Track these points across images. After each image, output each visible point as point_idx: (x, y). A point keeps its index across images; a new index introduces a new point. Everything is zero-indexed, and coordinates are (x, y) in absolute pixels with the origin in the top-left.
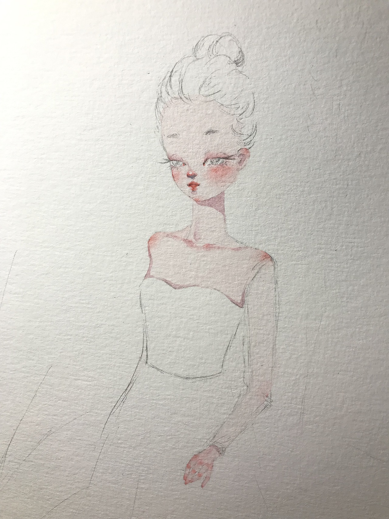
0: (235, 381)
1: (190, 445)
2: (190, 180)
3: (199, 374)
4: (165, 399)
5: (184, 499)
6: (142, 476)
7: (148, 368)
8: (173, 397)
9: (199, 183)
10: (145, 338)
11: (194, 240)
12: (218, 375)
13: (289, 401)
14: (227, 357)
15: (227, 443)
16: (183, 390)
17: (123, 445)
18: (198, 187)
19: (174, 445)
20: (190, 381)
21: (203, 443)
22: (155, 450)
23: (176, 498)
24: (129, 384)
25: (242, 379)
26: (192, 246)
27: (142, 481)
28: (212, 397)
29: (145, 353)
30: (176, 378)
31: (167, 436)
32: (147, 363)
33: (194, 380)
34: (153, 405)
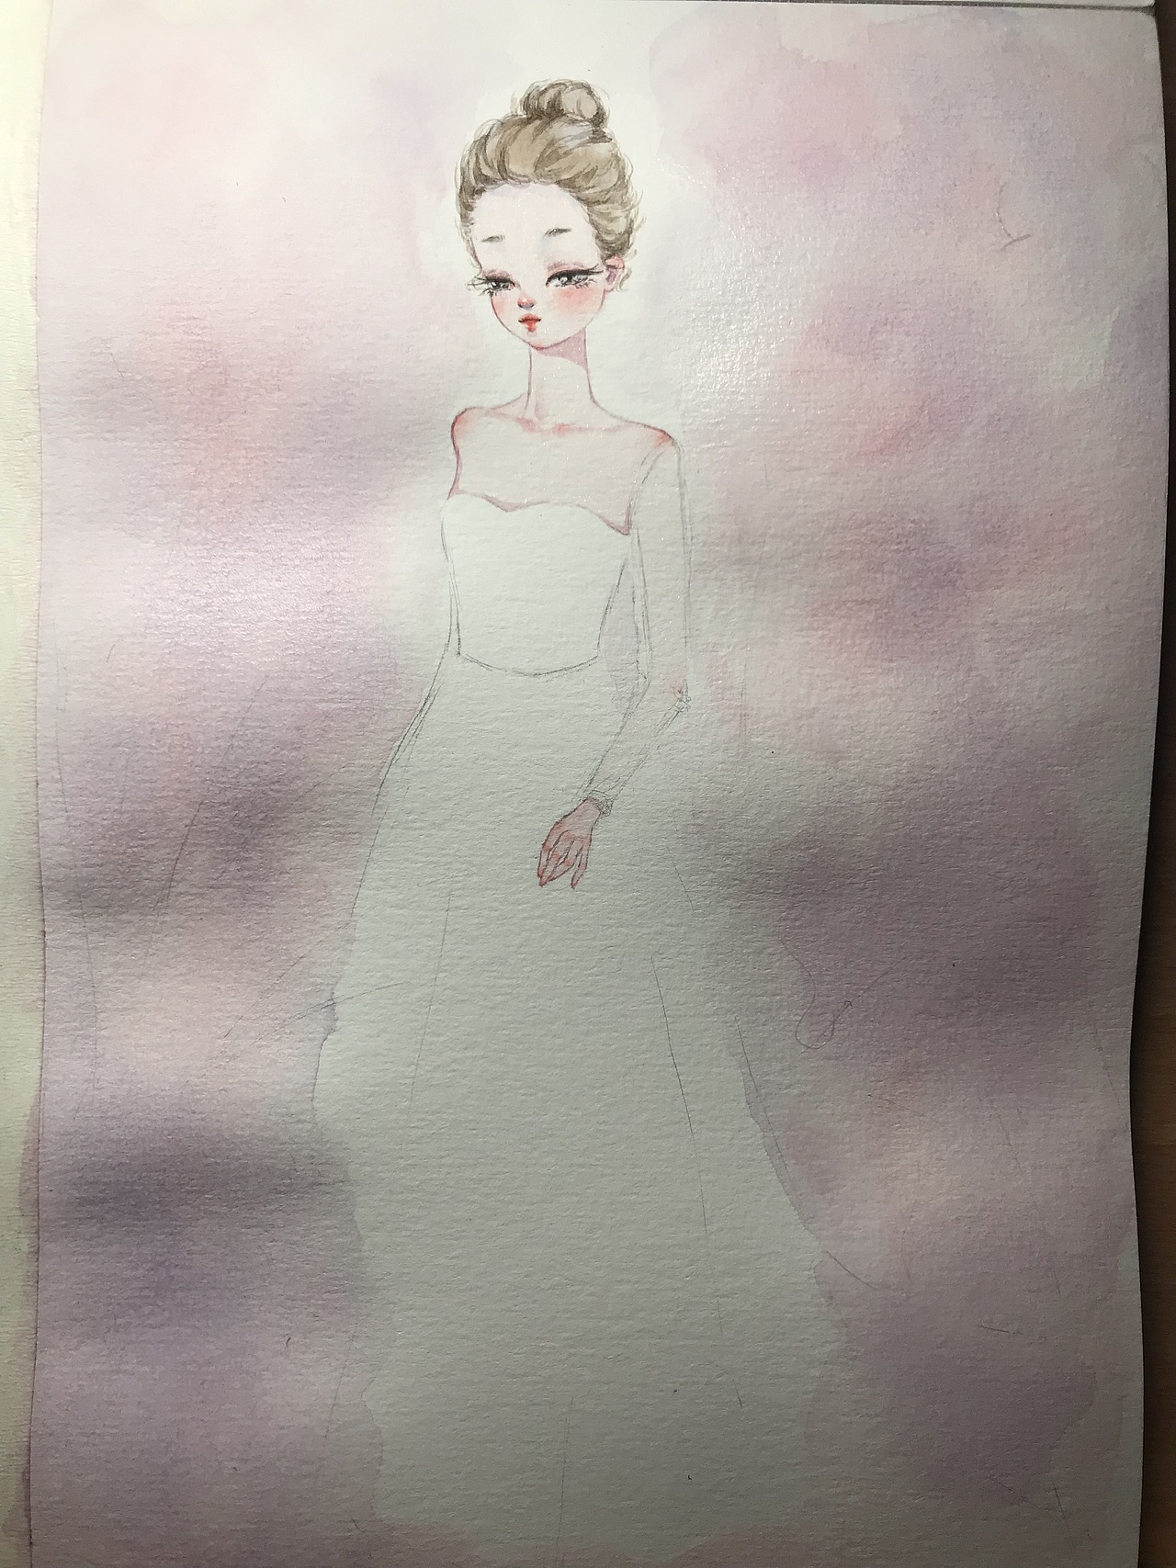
0: (621, 670)
1: (546, 804)
2: (524, 313)
3: (558, 664)
4: (496, 719)
5: (540, 917)
6: (457, 882)
7: (463, 663)
8: (511, 714)
9: (539, 316)
10: (454, 608)
11: (535, 419)
12: (592, 662)
13: (720, 695)
14: (607, 627)
15: (614, 791)
16: (529, 697)
17: (418, 825)
18: (538, 323)
19: (516, 809)
20: (542, 679)
21: (570, 798)
22: (482, 825)
23: (525, 918)
24: (427, 699)
25: (635, 664)
26: (532, 430)
27: (457, 893)
28: (582, 704)
29: (455, 636)
30: (514, 678)
31: (505, 791)
32: (459, 653)
33: (548, 677)
34: (475, 735)
